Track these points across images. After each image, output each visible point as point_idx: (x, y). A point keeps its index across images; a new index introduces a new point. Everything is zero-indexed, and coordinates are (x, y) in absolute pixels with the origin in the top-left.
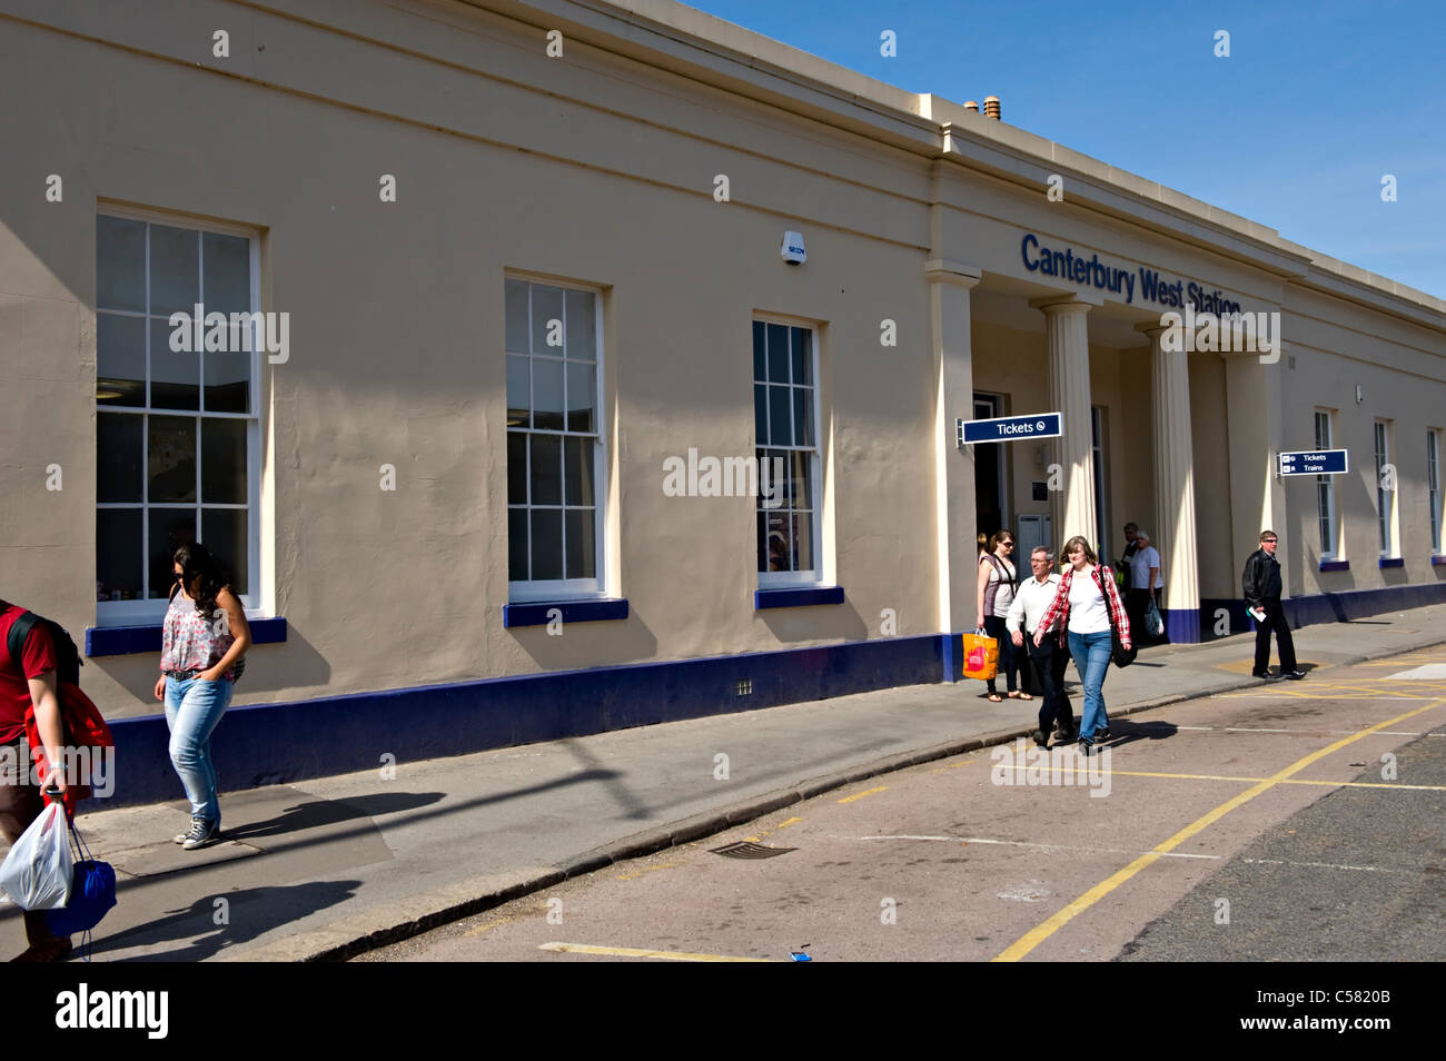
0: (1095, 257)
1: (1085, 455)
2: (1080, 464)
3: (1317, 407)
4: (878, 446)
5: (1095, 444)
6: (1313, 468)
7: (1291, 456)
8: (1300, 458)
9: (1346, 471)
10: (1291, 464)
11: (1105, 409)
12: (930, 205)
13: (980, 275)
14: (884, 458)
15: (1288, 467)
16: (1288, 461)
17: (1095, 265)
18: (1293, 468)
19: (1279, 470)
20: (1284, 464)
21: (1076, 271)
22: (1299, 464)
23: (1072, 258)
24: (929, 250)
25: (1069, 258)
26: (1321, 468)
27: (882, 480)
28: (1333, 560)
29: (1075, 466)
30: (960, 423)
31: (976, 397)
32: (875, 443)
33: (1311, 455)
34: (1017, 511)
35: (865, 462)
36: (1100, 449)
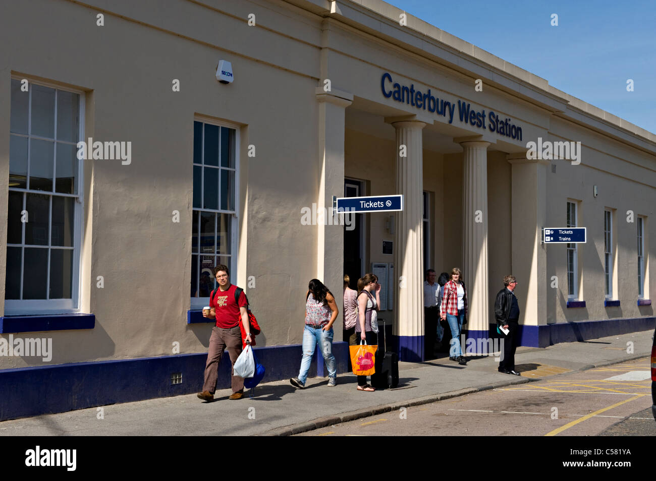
0: (429, 91)
1: (417, 224)
2: (414, 230)
3: (568, 198)
4: (278, 213)
5: (425, 217)
6: (564, 239)
7: (551, 230)
8: (556, 231)
9: (585, 242)
10: (550, 235)
11: (433, 193)
12: (321, 48)
13: (352, 99)
14: (282, 221)
15: (549, 237)
16: (549, 234)
17: (429, 96)
18: (552, 239)
19: (543, 239)
20: (546, 236)
21: (417, 99)
22: (556, 235)
23: (414, 91)
24: (318, 80)
25: (412, 90)
26: (570, 239)
27: (279, 237)
28: (576, 300)
29: (411, 232)
30: (335, 199)
31: (347, 181)
32: (277, 210)
33: (563, 230)
34: (371, 261)
35: (269, 223)
36: (428, 220)
